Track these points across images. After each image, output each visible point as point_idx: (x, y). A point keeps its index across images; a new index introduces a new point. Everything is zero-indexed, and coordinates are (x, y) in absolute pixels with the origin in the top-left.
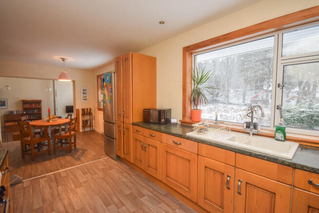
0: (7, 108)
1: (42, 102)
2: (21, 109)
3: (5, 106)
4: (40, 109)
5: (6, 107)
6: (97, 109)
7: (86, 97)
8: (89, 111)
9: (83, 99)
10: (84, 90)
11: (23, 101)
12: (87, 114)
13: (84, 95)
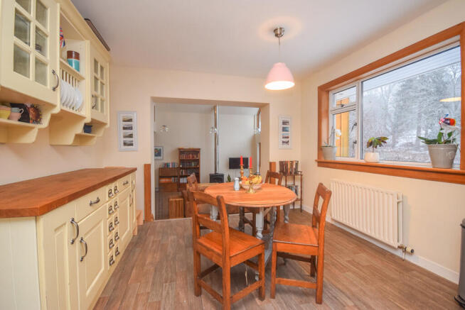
0: (163, 159)
1: (201, 152)
2: (176, 161)
3: (160, 155)
4: (198, 161)
5: (161, 157)
6: (316, 164)
7: (288, 137)
8: (294, 167)
9: (283, 142)
10: (284, 123)
11: (179, 149)
12: (291, 173)
13: (284, 132)
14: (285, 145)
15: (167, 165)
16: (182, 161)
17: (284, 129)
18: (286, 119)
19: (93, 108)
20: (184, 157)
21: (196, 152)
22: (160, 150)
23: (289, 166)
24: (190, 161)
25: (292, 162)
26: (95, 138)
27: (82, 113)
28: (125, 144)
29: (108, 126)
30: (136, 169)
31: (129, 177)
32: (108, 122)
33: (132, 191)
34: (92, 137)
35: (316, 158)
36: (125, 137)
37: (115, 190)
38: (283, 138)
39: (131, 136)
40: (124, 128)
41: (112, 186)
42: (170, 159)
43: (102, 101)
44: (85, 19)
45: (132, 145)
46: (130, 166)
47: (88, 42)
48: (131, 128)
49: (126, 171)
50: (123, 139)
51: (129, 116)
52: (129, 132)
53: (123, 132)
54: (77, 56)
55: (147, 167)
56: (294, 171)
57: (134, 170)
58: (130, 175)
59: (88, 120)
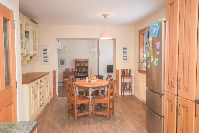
2: (74, 67)
4: (87, 68)
5: (64, 65)
6: (138, 71)
7: (126, 57)
8: (129, 72)
9: (124, 59)
10: (124, 49)
11: (75, 60)
12: (127, 76)
13: (124, 54)
14: (125, 61)
15: (68, 70)
16: (77, 67)
17: (124, 52)
18: (125, 47)
19: (33, 50)
20: (78, 65)
21: (86, 62)
22: (64, 60)
23: (125, 72)
24: (82, 68)
25: (127, 70)
26: (33, 60)
27: (30, 53)
28: (44, 61)
29: (38, 55)
30: (49, 73)
31: (46, 76)
32: (38, 54)
33: (48, 82)
34: (32, 60)
35: (138, 68)
36: (44, 58)
37: (42, 81)
38: (124, 57)
39: (47, 57)
40: (44, 54)
41: (41, 79)
42: (70, 66)
43: (36, 46)
44: (30, 19)
45: (47, 61)
46: (46, 71)
47: (31, 26)
48: (46, 54)
49: (45, 74)
50: (43, 59)
51: (45, 48)
52: (46, 55)
53: (43, 55)
54: (28, 32)
55: (54, 72)
56: (128, 74)
57: (48, 73)
58: (47, 76)
59: (32, 55)
